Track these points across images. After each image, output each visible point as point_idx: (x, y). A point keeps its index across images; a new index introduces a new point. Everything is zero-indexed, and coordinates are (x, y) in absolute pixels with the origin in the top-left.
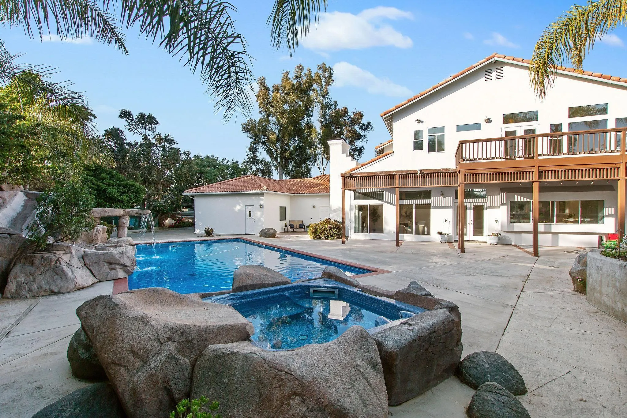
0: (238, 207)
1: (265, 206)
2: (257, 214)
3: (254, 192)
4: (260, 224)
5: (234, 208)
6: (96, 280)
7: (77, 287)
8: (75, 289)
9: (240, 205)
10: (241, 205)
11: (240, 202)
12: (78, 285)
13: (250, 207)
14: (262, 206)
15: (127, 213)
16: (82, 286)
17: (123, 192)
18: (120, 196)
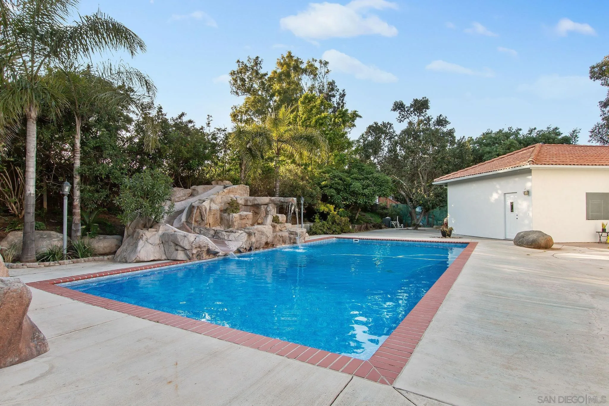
0: (495, 196)
1: (533, 193)
2: (522, 205)
3: (511, 170)
4: (526, 222)
5: (490, 198)
6: (164, 257)
7: (137, 260)
8: (135, 261)
9: (497, 192)
10: (500, 192)
11: (498, 186)
12: (138, 258)
13: (512, 196)
14: (528, 193)
15: (272, 201)
16: (141, 260)
17: (368, 186)
18: (363, 189)
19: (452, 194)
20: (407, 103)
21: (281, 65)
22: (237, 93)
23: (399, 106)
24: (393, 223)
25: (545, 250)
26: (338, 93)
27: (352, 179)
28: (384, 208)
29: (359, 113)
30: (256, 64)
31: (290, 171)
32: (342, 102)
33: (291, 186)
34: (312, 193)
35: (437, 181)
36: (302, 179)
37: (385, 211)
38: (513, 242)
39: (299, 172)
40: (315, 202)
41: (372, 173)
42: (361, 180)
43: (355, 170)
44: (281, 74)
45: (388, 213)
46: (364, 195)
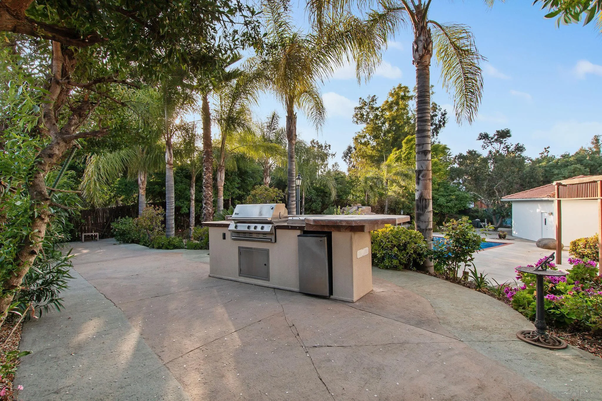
13: (545, 215)
14: (551, 214)
17: (451, 200)
18: (447, 203)
19: (515, 208)
20: (492, 133)
21: (392, 95)
22: (357, 123)
23: (484, 137)
24: (482, 224)
25: (549, 250)
26: (440, 113)
27: (439, 195)
28: (477, 211)
29: (448, 147)
30: (373, 101)
31: (395, 192)
32: (443, 120)
33: (396, 201)
34: (409, 206)
35: (505, 199)
36: (403, 197)
37: (476, 214)
38: (535, 244)
39: (401, 192)
40: (412, 212)
41: (454, 192)
42: (446, 196)
43: (442, 189)
44: (392, 103)
45: (477, 216)
46: (447, 207)
